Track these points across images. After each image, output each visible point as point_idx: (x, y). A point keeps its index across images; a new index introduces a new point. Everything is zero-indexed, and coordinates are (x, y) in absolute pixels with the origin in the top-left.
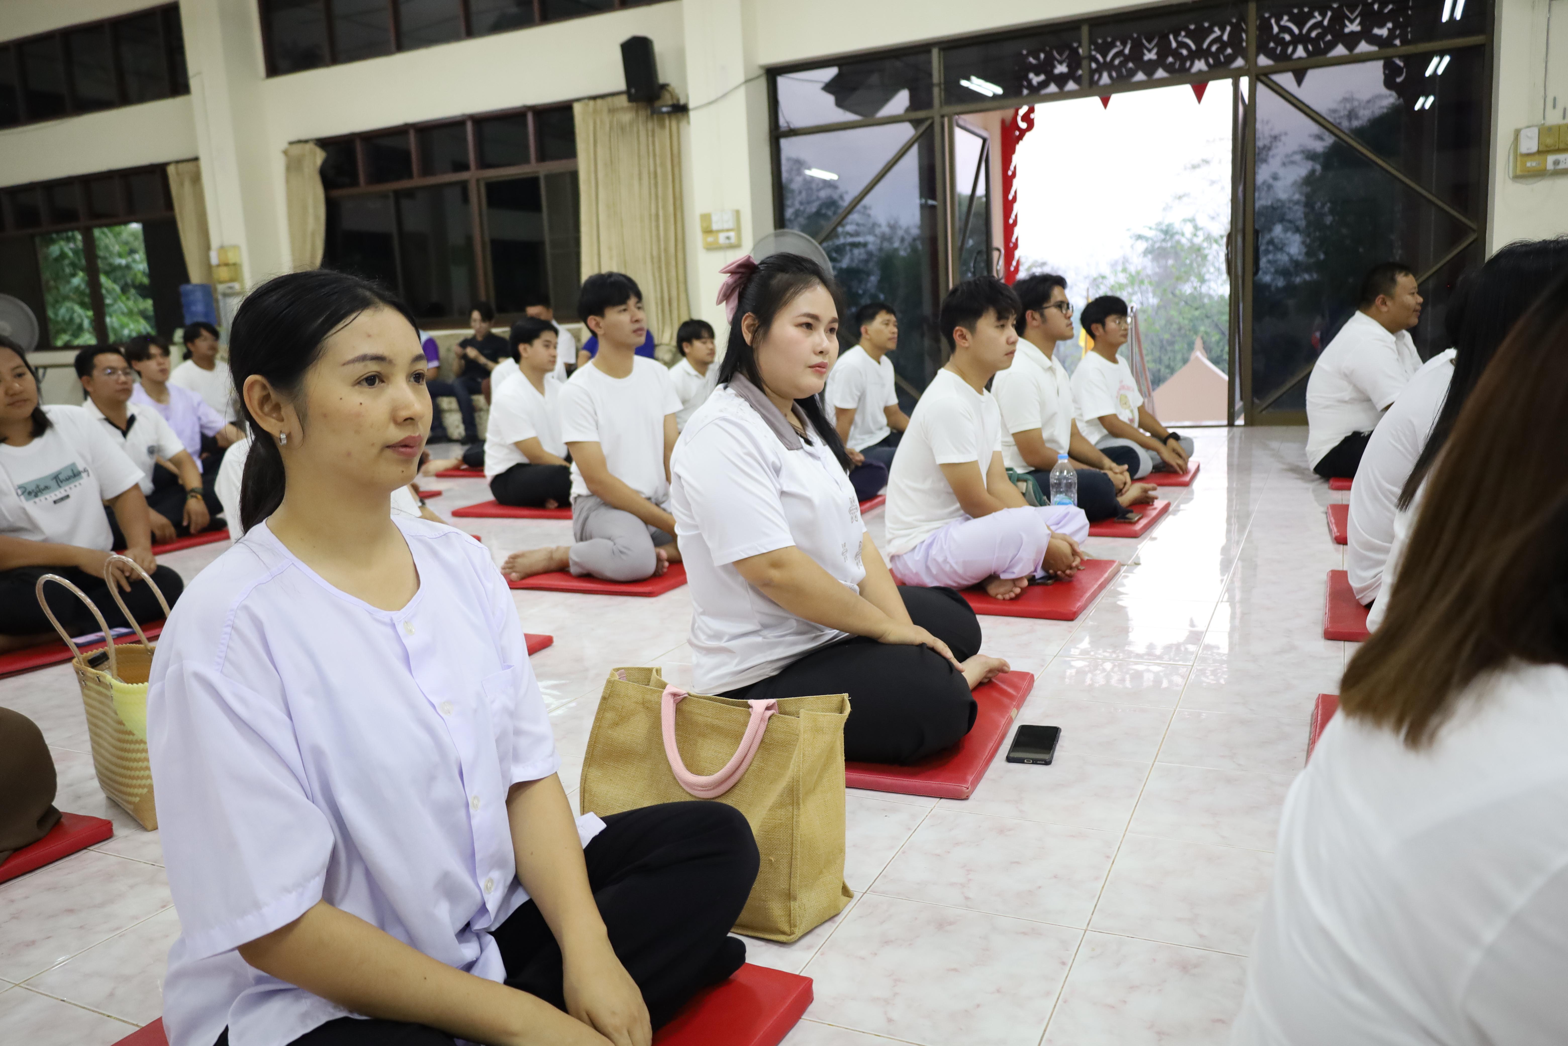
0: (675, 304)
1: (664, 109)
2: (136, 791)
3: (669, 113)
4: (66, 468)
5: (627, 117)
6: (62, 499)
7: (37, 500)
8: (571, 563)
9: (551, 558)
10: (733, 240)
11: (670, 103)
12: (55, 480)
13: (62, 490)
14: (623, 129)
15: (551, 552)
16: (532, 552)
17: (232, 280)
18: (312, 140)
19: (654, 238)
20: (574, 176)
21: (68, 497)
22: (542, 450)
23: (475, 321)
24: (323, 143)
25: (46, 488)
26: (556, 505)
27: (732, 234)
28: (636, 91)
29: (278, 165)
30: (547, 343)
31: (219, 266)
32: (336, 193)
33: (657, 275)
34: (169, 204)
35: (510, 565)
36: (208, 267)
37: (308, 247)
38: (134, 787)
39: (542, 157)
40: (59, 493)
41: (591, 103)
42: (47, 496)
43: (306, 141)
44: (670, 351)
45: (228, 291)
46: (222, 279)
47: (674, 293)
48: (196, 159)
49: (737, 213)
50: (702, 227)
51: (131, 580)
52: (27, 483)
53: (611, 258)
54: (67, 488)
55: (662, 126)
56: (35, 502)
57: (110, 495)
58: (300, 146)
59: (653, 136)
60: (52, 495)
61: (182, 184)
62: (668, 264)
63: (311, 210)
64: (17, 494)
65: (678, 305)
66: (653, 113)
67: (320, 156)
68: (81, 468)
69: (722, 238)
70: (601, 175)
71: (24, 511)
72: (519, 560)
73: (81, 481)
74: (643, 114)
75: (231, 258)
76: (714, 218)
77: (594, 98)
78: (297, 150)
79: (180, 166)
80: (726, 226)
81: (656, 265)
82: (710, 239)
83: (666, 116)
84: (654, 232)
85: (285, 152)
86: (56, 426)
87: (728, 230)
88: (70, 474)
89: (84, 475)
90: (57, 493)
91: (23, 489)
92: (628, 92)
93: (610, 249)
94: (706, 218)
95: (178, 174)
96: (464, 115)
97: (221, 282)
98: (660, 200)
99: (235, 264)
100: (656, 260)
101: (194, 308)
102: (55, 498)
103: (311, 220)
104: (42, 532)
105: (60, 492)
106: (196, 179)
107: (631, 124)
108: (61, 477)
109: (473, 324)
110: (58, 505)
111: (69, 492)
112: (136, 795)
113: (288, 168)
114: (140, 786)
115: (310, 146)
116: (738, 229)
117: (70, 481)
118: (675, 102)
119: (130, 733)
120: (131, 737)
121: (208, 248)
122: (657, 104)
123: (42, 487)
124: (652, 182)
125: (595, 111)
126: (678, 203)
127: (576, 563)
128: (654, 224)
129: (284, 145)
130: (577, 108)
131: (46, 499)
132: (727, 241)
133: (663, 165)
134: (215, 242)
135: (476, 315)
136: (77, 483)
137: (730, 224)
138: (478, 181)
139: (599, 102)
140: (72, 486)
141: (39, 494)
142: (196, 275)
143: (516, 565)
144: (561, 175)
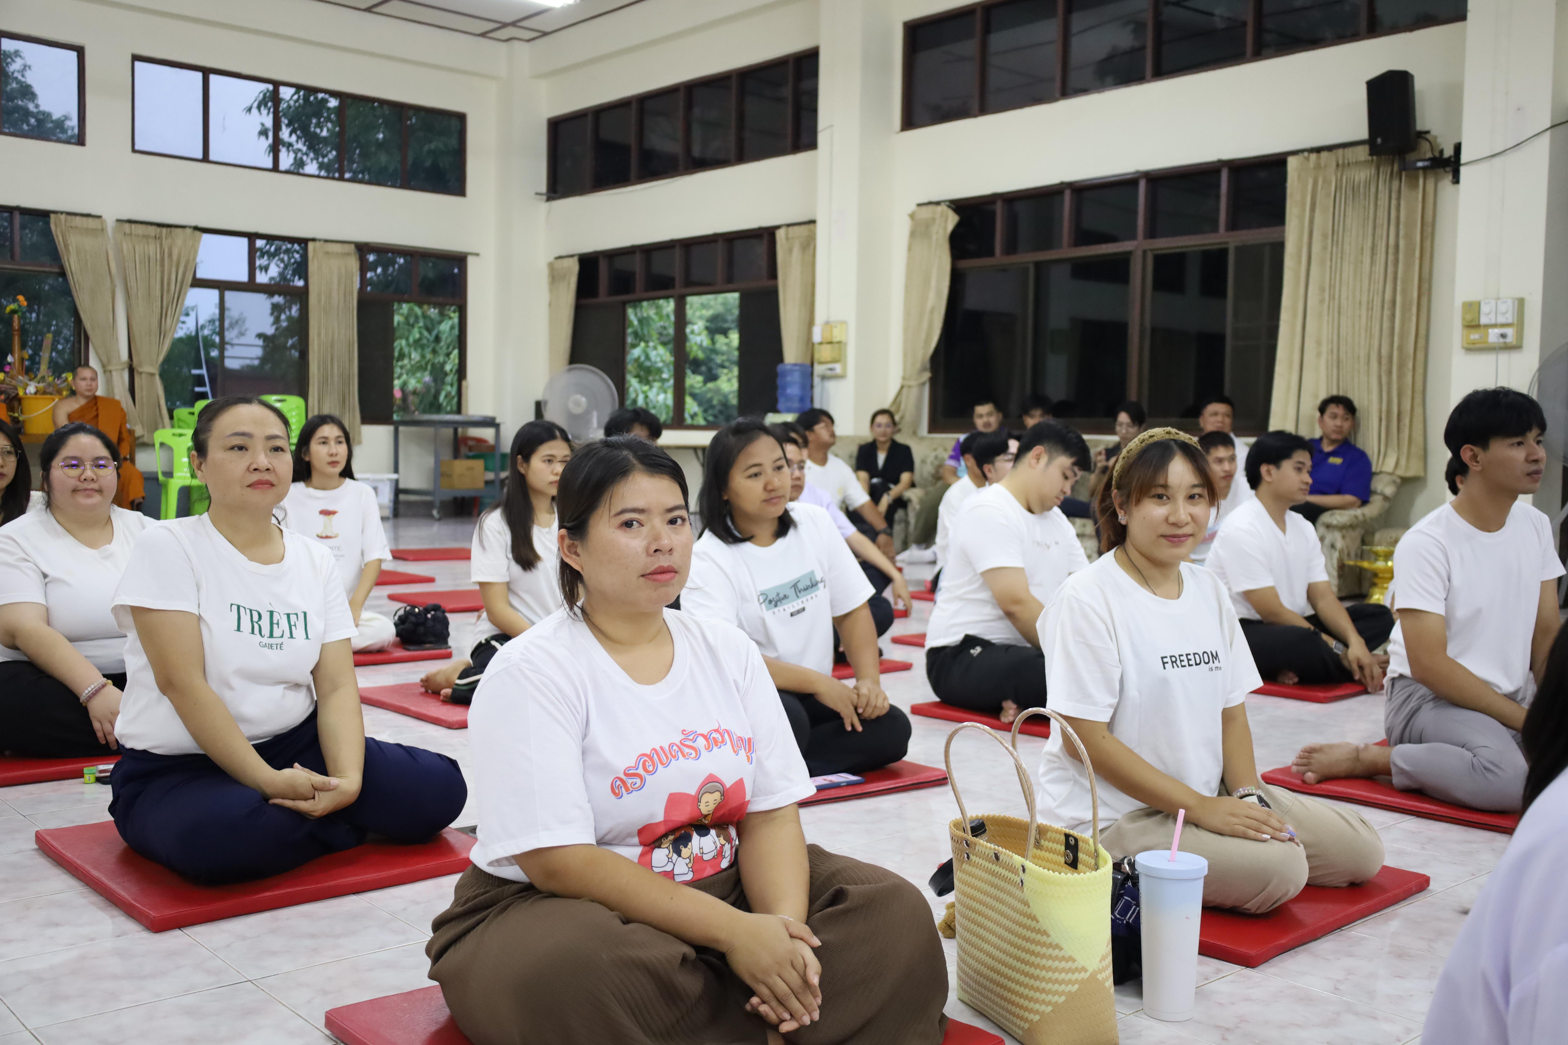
0: (1406, 421)
1: (1420, 164)
2: (1037, 1006)
3: (1424, 169)
4: (804, 576)
5: (1362, 175)
6: (798, 612)
7: (776, 610)
8: (1394, 770)
9: (1357, 759)
10: (1511, 339)
11: (1429, 155)
12: (793, 589)
13: (799, 601)
14: (1355, 190)
15: (1357, 750)
16: (1331, 747)
17: (835, 361)
18: (944, 201)
19: (1386, 331)
20: (1278, 248)
21: (804, 609)
22: (1281, 605)
23: (1121, 424)
24: (959, 206)
25: (785, 597)
26: (1296, 680)
27: (1510, 331)
28: (1383, 141)
29: (901, 230)
30: (1300, 465)
31: (821, 343)
32: (964, 264)
33: (1384, 380)
34: (772, 272)
35: (1304, 761)
36: (810, 346)
37: (925, 325)
38: (1037, 1001)
39: (1233, 225)
40: (796, 605)
41: (1313, 156)
42: (786, 607)
43: (938, 203)
44: (1394, 482)
45: (829, 373)
46: (823, 360)
47: (1407, 406)
48: (813, 222)
49: (1521, 302)
50: (1464, 319)
51: (862, 718)
52: (769, 590)
53: (1319, 355)
54: (804, 599)
55: (1414, 186)
56: (774, 613)
57: (841, 612)
58: (931, 208)
59: (1399, 198)
60: (790, 605)
61: (790, 250)
62: (1401, 366)
63: (933, 283)
64: (759, 600)
65: (1411, 422)
66: (1404, 168)
67: (952, 220)
68: (818, 578)
69: (1493, 335)
70: (1316, 247)
71: (763, 621)
72: (1315, 755)
73: (818, 593)
74: (1385, 170)
75: (837, 335)
76: (1484, 309)
77: (1318, 150)
78: (926, 212)
79: (791, 229)
80: (1501, 320)
81: (1384, 368)
82: (1475, 336)
83: (1421, 173)
84: (1386, 324)
85: (912, 216)
86: (800, 526)
87: (1503, 325)
88: (809, 583)
89: (821, 585)
90: (795, 603)
91: (765, 597)
92: (1371, 142)
93: (1319, 343)
94: (1472, 308)
95: (787, 239)
96: (1137, 172)
97: (821, 363)
98: (1399, 283)
99: (839, 343)
100: (1384, 361)
101: (789, 391)
102: (792, 610)
103: (932, 295)
104: (775, 649)
105: (798, 604)
106: (809, 245)
107: (1368, 184)
108: (801, 586)
109: (1118, 428)
110: (794, 617)
111: (805, 605)
112: (1037, 1012)
113: (913, 234)
114: (1044, 1002)
115: (943, 208)
116: (1519, 324)
117: (807, 591)
118: (1437, 154)
119: (1045, 933)
120: (1044, 939)
121: (811, 323)
122: (1411, 157)
123: (781, 595)
124: (1391, 257)
125: (1318, 166)
126: (1425, 286)
127: (1402, 772)
128: (1387, 313)
129: (913, 207)
130: (1292, 163)
131: (784, 610)
132: (1501, 340)
133: (1409, 237)
134: (820, 317)
135: (1123, 417)
136: (813, 595)
137: (1509, 318)
138: (1145, 252)
139: (1324, 154)
140: (809, 597)
141: (779, 603)
142: (792, 353)
143: (1312, 761)
144: (1260, 247)
